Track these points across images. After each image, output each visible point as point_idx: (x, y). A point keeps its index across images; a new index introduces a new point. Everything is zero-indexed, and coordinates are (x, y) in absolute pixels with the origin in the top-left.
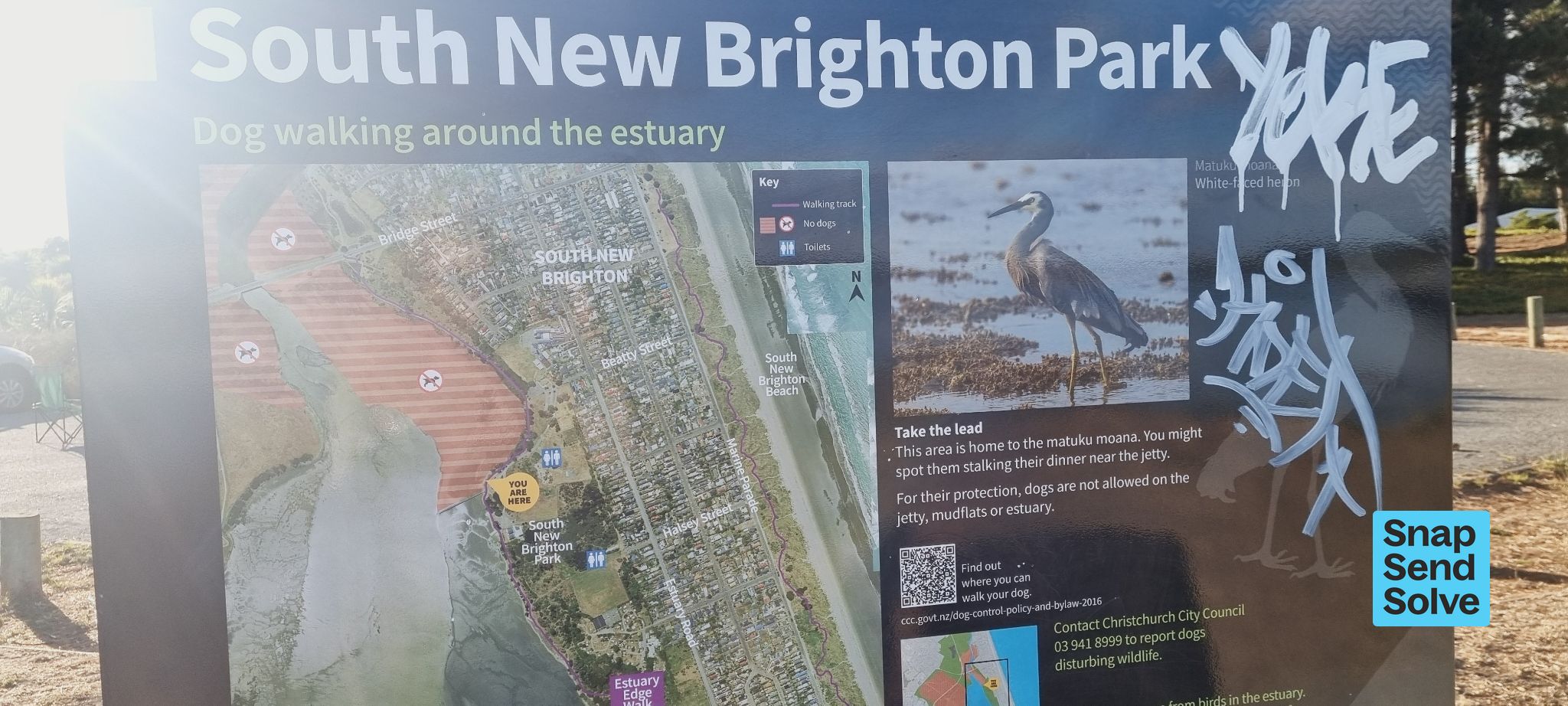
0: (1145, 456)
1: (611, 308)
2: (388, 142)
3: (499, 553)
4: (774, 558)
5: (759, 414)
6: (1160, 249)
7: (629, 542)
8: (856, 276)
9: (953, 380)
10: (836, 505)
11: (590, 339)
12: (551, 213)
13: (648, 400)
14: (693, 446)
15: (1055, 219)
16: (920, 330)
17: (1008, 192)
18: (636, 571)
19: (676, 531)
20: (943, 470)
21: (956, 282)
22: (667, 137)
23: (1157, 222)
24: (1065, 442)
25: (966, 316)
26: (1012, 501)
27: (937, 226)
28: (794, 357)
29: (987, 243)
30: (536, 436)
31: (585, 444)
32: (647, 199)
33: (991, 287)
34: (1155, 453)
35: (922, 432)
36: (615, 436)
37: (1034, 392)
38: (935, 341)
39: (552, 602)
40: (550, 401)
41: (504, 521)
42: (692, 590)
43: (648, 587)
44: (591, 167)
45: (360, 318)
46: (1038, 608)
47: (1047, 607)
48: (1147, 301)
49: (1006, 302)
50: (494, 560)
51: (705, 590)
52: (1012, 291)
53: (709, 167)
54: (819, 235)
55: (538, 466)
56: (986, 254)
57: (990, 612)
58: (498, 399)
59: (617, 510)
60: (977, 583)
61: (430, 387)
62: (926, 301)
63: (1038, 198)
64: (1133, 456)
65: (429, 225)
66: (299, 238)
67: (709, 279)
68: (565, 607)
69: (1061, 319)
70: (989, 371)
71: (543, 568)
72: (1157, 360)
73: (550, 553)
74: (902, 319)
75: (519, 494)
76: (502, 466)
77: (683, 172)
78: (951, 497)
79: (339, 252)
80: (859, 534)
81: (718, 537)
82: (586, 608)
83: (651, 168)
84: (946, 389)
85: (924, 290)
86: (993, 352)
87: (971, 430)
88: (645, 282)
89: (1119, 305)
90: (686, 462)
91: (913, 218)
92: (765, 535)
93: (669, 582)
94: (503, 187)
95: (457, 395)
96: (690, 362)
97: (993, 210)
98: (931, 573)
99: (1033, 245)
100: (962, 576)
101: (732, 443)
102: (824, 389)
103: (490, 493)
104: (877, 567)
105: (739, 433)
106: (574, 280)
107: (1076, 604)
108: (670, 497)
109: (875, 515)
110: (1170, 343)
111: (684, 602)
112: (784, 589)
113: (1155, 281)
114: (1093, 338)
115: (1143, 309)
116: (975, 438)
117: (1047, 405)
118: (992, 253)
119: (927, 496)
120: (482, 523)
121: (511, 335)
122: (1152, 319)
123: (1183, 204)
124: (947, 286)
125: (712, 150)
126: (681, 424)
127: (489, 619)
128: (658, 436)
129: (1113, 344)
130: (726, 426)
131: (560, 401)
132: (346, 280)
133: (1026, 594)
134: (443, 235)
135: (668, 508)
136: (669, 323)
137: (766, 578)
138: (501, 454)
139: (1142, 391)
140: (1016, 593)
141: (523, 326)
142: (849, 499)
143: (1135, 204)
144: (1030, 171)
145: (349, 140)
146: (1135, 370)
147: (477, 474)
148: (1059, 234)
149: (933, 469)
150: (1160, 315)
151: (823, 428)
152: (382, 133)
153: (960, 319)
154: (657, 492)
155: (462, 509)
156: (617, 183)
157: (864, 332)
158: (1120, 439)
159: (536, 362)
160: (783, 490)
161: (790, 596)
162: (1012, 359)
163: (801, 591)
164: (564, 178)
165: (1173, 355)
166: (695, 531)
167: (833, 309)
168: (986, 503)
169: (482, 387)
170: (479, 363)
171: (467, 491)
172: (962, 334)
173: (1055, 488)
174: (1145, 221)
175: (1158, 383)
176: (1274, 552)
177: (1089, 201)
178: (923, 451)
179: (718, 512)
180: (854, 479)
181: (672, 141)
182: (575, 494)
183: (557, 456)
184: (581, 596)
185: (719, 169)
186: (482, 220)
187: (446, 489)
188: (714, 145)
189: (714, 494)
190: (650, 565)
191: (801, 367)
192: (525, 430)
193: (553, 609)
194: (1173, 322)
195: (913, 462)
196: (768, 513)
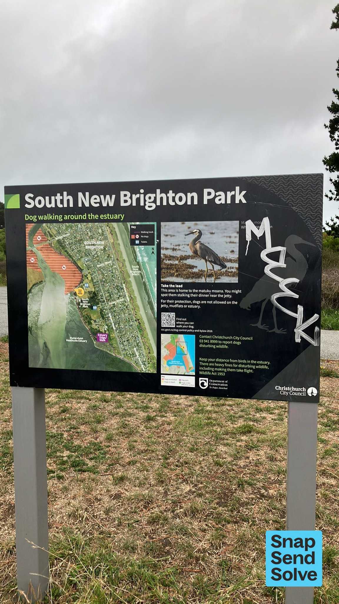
0: (226, 296)
1: (99, 254)
2: (58, 219)
3: (76, 304)
4: (133, 311)
5: (130, 279)
6: (231, 244)
7: (102, 305)
8: (153, 249)
9: (176, 274)
10: (147, 301)
11: (95, 260)
12: (88, 233)
13: (106, 274)
14: (116, 285)
15: (202, 236)
16: (168, 262)
17: (190, 230)
18: (103, 311)
19: (111, 303)
20: (172, 295)
21: (177, 251)
22: (112, 217)
23: (230, 237)
24: (203, 291)
25: (179, 259)
26: (190, 304)
27: (173, 237)
28: (138, 267)
29: (185, 242)
30: (84, 280)
31: (93, 283)
32: (107, 230)
33: (185, 252)
34: (228, 296)
35: (168, 286)
36: (99, 281)
37: (196, 278)
38: (171, 265)
39: (86, 316)
40: (87, 273)
41: (77, 297)
42: (115, 317)
43: (105, 315)
44: (96, 224)
45: (52, 254)
46: (196, 331)
47: (198, 331)
48: (227, 257)
49: (189, 256)
50: (75, 306)
51: (117, 317)
52: (191, 253)
53: (121, 223)
54: (144, 239)
55: (84, 287)
56: (185, 244)
57: (183, 330)
58: (76, 272)
59: (99, 298)
60: (180, 323)
61: (64, 269)
62: (169, 255)
63: (198, 231)
64: (222, 296)
65: (65, 236)
66: (42, 238)
67: (120, 248)
68: (88, 317)
69: (203, 261)
70: (185, 273)
71: (84, 308)
72: (230, 272)
73: (86, 305)
74: (163, 259)
75: (80, 292)
76: (77, 286)
77: (115, 225)
78: (174, 302)
79: (49, 241)
80: (152, 308)
81: (120, 306)
82: (92, 318)
83: (108, 224)
84: (174, 276)
85: (169, 253)
86: (185, 268)
87: (180, 286)
88: (106, 249)
89: (219, 258)
90: (114, 289)
91: (167, 235)
92: (131, 306)
93: (110, 314)
94: (79, 228)
95: (69, 271)
96: (116, 266)
97: (186, 234)
98: (169, 319)
99: (196, 243)
100: (176, 321)
101: (124, 285)
102: (145, 274)
103: (75, 292)
104: (156, 316)
105: (126, 283)
106: (92, 248)
107: (206, 331)
108: (110, 296)
109: (156, 304)
110: (233, 268)
111: (113, 319)
112: (135, 319)
113: (230, 252)
114: (211, 266)
115: (226, 259)
116: (181, 289)
117: (199, 282)
118: (186, 244)
119: (168, 301)
120: (73, 298)
121: (79, 259)
122: (228, 262)
123: (237, 233)
124: (175, 252)
125: (122, 220)
126: (113, 280)
127: (73, 318)
128: (108, 282)
129: (217, 268)
130: (123, 281)
131: (89, 273)
132: (50, 246)
133: (193, 327)
134: (67, 238)
135: (110, 298)
136: (111, 258)
137: (131, 316)
138: (77, 284)
139: (225, 280)
140: (190, 327)
141: (82, 257)
142: (150, 300)
143: (224, 232)
144: (196, 224)
145: (51, 219)
146: (223, 274)
147: (72, 287)
148: (203, 240)
149: (170, 295)
150: (230, 261)
151: (144, 283)
152: (57, 217)
153: (178, 260)
154: (108, 294)
155: (69, 294)
156: (101, 227)
157: (154, 262)
158: (218, 291)
159: (84, 265)
160: (135, 297)
161: (136, 321)
162: (190, 270)
163: (138, 320)
164: (91, 226)
165: (234, 271)
166: (115, 304)
167: (147, 256)
168: (183, 304)
169: (74, 270)
170: (73, 264)
171: (70, 291)
172: (178, 263)
173: (201, 302)
174: (227, 237)
175: (229, 278)
176: (262, 324)
177: (211, 231)
178: (168, 290)
179: (121, 300)
180: (151, 295)
181: (113, 218)
182: (91, 293)
183: (88, 285)
184: (92, 315)
185: (123, 224)
186: (75, 235)
187: (66, 290)
188: (122, 218)
189: (120, 296)
190: (106, 310)
191: (140, 269)
192: (82, 279)
193: (86, 317)
194: (234, 263)
195: (165, 293)
196: (132, 302)
